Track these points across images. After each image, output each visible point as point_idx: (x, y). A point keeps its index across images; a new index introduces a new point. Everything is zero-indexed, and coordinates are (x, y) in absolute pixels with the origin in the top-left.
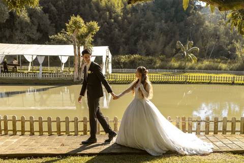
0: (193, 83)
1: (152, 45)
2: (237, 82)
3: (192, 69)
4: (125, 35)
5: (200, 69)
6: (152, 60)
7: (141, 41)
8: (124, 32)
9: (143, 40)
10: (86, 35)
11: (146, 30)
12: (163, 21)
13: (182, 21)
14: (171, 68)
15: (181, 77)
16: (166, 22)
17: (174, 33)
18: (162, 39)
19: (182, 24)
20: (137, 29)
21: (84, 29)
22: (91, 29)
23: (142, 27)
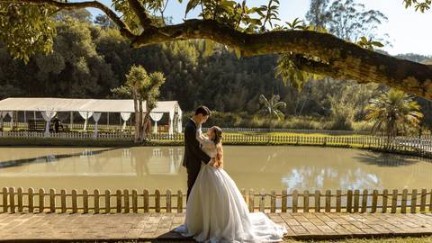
0: (277, 145)
1: (232, 100)
2: (330, 143)
3: (279, 128)
4: (200, 88)
5: (288, 127)
6: (231, 117)
7: (219, 95)
8: (200, 84)
9: (222, 94)
10: (150, 88)
11: (225, 82)
12: (245, 72)
13: (268, 71)
14: (254, 127)
15: (263, 138)
16: (249, 73)
17: (259, 86)
18: (245, 92)
19: (267, 75)
20: (215, 81)
21: (146, 81)
22: (155, 82)
23: (221, 79)
